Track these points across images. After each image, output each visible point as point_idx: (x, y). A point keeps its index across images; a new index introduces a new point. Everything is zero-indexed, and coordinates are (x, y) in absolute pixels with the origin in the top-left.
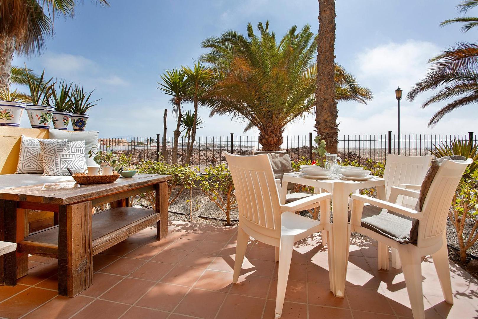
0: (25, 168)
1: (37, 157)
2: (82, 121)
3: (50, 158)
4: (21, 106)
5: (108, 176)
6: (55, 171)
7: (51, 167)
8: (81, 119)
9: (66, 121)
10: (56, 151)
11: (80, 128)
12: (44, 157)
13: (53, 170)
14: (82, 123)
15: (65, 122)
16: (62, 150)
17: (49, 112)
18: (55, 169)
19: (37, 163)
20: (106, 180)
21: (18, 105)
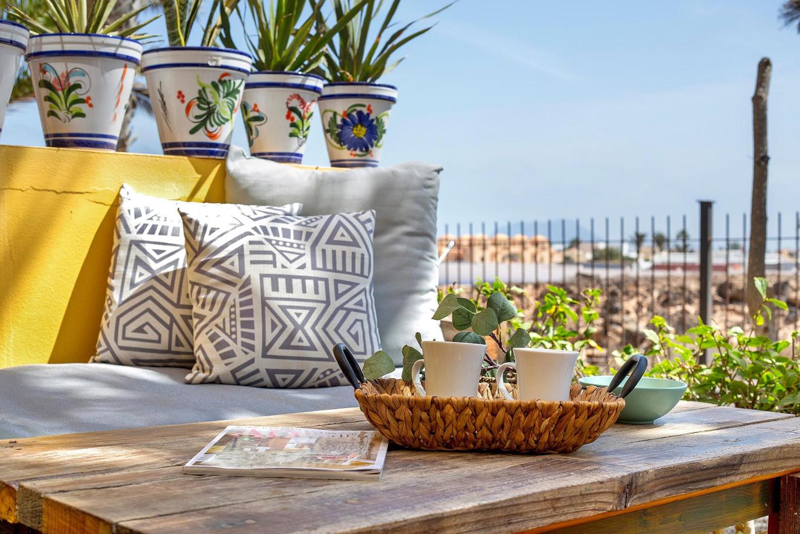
0: (124, 338)
1: (171, 289)
2: (368, 115)
3: (222, 296)
4: (121, 51)
5: (550, 408)
6: (240, 359)
7: (223, 337)
8: (364, 106)
9: (297, 119)
10: (248, 258)
11: (358, 152)
12: (196, 288)
13: (231, 354)
14: (364, 130)
15: (293, 125)
16: (270, 258)
17: (226, 75)
18: (236, 348)
19: (173, 320)
20: (540, 435)
21: (112, 50)
